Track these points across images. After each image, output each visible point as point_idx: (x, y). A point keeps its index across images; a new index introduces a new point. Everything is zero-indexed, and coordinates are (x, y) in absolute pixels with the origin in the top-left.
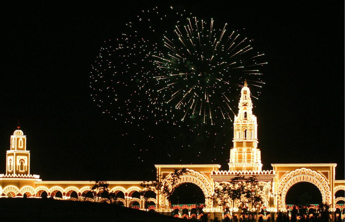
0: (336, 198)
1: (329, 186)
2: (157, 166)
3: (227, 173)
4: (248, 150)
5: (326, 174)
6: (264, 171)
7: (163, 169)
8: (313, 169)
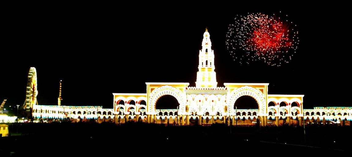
0: (269, 106)
1: (264, 98)
2: (147, 83)
3: (196, 88)
4: (209, 73)
5: (262, 90)
6: (218, 87)
7: (151, 85)
8: (253, 87)
